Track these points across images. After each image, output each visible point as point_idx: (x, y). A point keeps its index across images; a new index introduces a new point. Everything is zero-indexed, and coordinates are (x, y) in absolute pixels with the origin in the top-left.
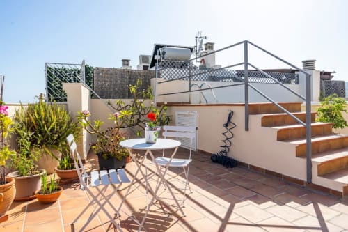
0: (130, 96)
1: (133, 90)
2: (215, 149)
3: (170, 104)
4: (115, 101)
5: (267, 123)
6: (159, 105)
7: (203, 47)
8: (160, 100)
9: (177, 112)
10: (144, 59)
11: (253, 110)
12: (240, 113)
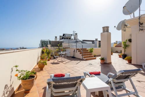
0: (58, 46)
1: (58, 45)
2: (72, 56)
3: (66, 48)
4: (55, 47)
5: (79, 51)
6: (63, 48)
7: (75, 34)
8: (64, 47)
9: (67, 49)
10: (60, 36)
11: (77, 49)
12: (76, 50)
